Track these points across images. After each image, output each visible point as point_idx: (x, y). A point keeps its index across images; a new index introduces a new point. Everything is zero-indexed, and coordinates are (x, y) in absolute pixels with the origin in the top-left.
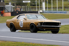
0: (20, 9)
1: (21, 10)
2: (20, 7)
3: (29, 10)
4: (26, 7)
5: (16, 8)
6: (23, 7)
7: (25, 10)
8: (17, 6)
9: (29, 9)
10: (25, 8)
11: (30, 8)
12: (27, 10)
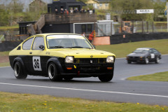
0: (129, 28)
2: (131, 23)
3: (150, 31)
4: (145, 22)
6: (136, 23)
7: (143, 29)
9: (150, 27)
10: (143, 25)
11: (153, 26)
12: (146, 31)
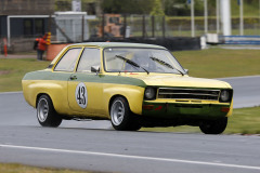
1: (123, 31)
5: (104, 23)
8: (108, 16)
